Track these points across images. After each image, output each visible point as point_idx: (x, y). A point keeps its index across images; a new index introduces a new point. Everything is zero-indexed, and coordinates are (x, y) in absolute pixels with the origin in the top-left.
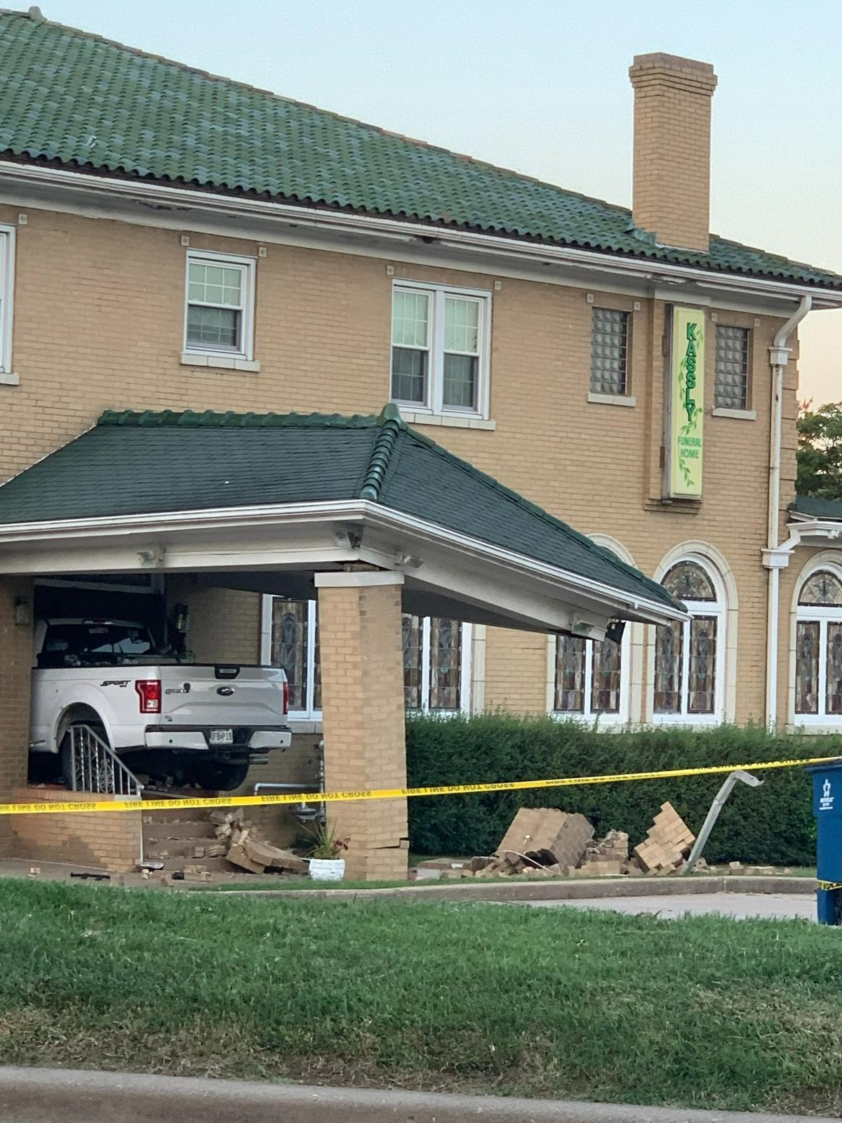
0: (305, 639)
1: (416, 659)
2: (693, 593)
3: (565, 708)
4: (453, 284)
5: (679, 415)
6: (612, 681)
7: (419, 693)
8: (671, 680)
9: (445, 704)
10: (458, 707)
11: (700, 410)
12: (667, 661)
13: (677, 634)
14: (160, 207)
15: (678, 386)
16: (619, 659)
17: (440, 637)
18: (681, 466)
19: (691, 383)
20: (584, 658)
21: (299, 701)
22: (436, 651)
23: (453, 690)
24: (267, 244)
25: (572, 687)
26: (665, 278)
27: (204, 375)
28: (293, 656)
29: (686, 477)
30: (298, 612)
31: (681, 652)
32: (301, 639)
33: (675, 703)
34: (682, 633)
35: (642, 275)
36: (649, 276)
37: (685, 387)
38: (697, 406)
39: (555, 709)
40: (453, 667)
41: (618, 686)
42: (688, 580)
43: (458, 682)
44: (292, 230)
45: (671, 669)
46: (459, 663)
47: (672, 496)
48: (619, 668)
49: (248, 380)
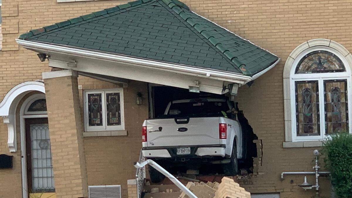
0: (318, 100)
21: (316, 132)
28: (311, 109)
30: (313, 88)
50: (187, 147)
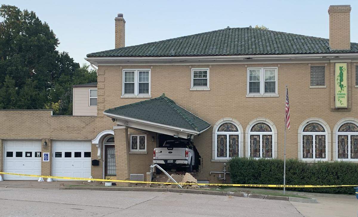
0: (226, 143)
1: (258, 147)
2: (352, 130)
3: (307, 157)
4: (265, 67)
5: (338, 88)
6: (323, 151)
7: (260, 154)
8: (344, 151)
9: (268, 156)
10: (272, 157)
11: (345, 87)
12: (343, 146)
13: (346, 140)
14: (180, 61)
15: (337, 82)
16: (325, 146)
17: (266, 142)
18: (338, 100)
19: (341, 80)
20: (312, 146)
21: (225, 156)
22: (265, 145)
23: (270, 153)
24: (211, 65)
25: (309, 152)
26: (327, 57)
27: (196, 92)
28: (223, 146)
29: (340, 103)
30: (224, 138)
31: (347, 144)
32: (225, 143)
33: (346, 156)
34: (348, 139)
35: (319, 58)
36: (321, 57)
37: (339, 82)
38: (344, 86)
39: (304, 157)
40: (270, 148)
41: (325, 152)
42: (349, 127)
43: (272, 151)
44: (214, 61)
45: (344, 148)
46: (272, 147)
47: (336, 107)
48: (325, 148)
49: (208, 93)
50: (172, 160)
